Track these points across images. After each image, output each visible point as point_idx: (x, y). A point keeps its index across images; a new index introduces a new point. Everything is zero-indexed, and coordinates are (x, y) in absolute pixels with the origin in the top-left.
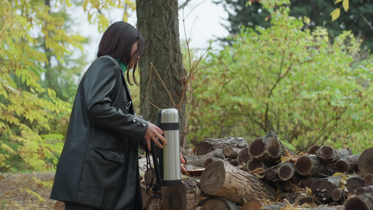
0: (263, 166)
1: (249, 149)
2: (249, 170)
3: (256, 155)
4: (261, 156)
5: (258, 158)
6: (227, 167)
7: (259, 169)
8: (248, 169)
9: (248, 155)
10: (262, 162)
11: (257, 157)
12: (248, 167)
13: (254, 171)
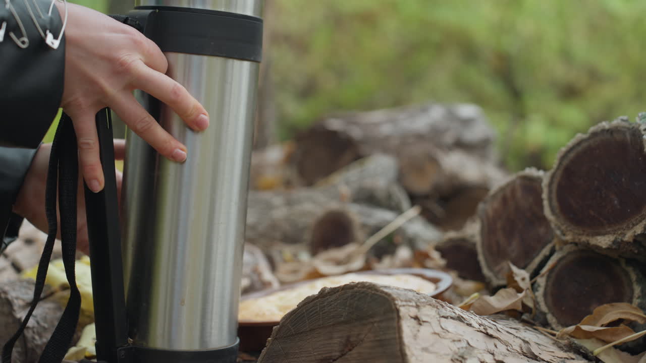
0: (637, 290)
1: (550, 185)
2: (550, 317)
3: (596, 225)
4: (628, 236)
5: (608, 249)
6: (425, 330)
7: (613, 313)
8: (544, 308)
9: (543, 220)
10: (630, 269)
11: (604, 241)
12: (545, 295)
13: (585, 328)
